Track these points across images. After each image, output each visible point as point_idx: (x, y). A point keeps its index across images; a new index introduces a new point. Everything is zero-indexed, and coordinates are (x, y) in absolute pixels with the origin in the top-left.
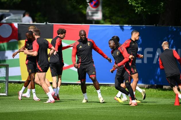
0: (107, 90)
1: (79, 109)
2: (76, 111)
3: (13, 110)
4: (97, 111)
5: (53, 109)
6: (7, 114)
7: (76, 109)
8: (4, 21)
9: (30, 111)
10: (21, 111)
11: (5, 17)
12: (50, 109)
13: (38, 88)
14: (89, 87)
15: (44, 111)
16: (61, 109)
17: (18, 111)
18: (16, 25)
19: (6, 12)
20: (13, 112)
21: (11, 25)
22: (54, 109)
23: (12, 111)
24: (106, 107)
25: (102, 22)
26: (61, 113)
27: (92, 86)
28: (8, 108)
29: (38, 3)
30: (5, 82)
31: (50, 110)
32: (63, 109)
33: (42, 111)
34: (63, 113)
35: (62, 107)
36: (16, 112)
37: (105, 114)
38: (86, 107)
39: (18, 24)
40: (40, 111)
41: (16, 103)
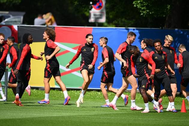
0: (110, 95)
1: (81, 115)
2: (78, 118)
3: (12, 116)
4: (100, 118)
5: (53, 115)
6: (6, 121)
7: (78, 116)
8: (3, 23)
9: (30, 118)
10: (20, 118)
11: (5, 19)
12: (51, 115)
13: (38, 93)
14: (92, 93)
15: (44, 117)
16: (62, 116)
17: (17, 118)
18: (15, 27)
19: (5, 14)
20: (13, 119)
21: (11, 27)
22: (55, 115)
23: (11, 118)
24: (110, 113)
25: (106, 24)
26: (62, 120)
27: (95, 92)
28: (7, 115)
29: (39, 4)
30: (4, 88)
31: (51, 117)
32: (64, 115)
33: (43, 117)
34: (64, 120)
35: (63, 114)
36: (15, 119)
37: (108, 121)
38: (89, 114)
39: (18, 26)
40: (40, 117)
41: (15, 109)
